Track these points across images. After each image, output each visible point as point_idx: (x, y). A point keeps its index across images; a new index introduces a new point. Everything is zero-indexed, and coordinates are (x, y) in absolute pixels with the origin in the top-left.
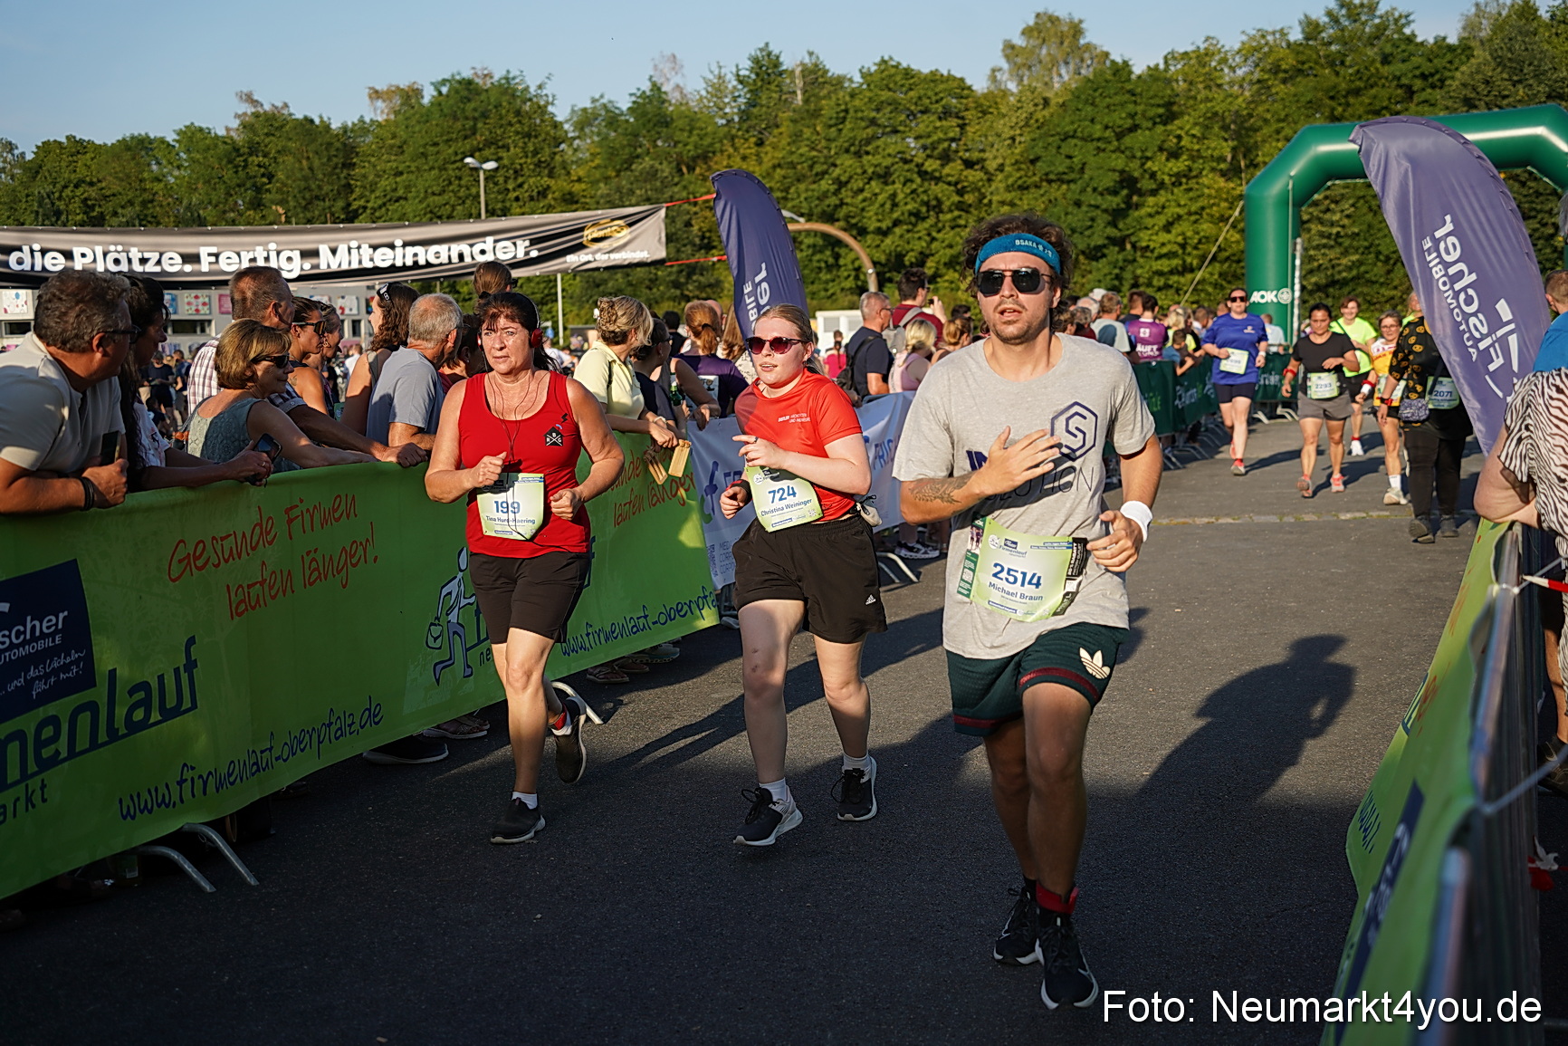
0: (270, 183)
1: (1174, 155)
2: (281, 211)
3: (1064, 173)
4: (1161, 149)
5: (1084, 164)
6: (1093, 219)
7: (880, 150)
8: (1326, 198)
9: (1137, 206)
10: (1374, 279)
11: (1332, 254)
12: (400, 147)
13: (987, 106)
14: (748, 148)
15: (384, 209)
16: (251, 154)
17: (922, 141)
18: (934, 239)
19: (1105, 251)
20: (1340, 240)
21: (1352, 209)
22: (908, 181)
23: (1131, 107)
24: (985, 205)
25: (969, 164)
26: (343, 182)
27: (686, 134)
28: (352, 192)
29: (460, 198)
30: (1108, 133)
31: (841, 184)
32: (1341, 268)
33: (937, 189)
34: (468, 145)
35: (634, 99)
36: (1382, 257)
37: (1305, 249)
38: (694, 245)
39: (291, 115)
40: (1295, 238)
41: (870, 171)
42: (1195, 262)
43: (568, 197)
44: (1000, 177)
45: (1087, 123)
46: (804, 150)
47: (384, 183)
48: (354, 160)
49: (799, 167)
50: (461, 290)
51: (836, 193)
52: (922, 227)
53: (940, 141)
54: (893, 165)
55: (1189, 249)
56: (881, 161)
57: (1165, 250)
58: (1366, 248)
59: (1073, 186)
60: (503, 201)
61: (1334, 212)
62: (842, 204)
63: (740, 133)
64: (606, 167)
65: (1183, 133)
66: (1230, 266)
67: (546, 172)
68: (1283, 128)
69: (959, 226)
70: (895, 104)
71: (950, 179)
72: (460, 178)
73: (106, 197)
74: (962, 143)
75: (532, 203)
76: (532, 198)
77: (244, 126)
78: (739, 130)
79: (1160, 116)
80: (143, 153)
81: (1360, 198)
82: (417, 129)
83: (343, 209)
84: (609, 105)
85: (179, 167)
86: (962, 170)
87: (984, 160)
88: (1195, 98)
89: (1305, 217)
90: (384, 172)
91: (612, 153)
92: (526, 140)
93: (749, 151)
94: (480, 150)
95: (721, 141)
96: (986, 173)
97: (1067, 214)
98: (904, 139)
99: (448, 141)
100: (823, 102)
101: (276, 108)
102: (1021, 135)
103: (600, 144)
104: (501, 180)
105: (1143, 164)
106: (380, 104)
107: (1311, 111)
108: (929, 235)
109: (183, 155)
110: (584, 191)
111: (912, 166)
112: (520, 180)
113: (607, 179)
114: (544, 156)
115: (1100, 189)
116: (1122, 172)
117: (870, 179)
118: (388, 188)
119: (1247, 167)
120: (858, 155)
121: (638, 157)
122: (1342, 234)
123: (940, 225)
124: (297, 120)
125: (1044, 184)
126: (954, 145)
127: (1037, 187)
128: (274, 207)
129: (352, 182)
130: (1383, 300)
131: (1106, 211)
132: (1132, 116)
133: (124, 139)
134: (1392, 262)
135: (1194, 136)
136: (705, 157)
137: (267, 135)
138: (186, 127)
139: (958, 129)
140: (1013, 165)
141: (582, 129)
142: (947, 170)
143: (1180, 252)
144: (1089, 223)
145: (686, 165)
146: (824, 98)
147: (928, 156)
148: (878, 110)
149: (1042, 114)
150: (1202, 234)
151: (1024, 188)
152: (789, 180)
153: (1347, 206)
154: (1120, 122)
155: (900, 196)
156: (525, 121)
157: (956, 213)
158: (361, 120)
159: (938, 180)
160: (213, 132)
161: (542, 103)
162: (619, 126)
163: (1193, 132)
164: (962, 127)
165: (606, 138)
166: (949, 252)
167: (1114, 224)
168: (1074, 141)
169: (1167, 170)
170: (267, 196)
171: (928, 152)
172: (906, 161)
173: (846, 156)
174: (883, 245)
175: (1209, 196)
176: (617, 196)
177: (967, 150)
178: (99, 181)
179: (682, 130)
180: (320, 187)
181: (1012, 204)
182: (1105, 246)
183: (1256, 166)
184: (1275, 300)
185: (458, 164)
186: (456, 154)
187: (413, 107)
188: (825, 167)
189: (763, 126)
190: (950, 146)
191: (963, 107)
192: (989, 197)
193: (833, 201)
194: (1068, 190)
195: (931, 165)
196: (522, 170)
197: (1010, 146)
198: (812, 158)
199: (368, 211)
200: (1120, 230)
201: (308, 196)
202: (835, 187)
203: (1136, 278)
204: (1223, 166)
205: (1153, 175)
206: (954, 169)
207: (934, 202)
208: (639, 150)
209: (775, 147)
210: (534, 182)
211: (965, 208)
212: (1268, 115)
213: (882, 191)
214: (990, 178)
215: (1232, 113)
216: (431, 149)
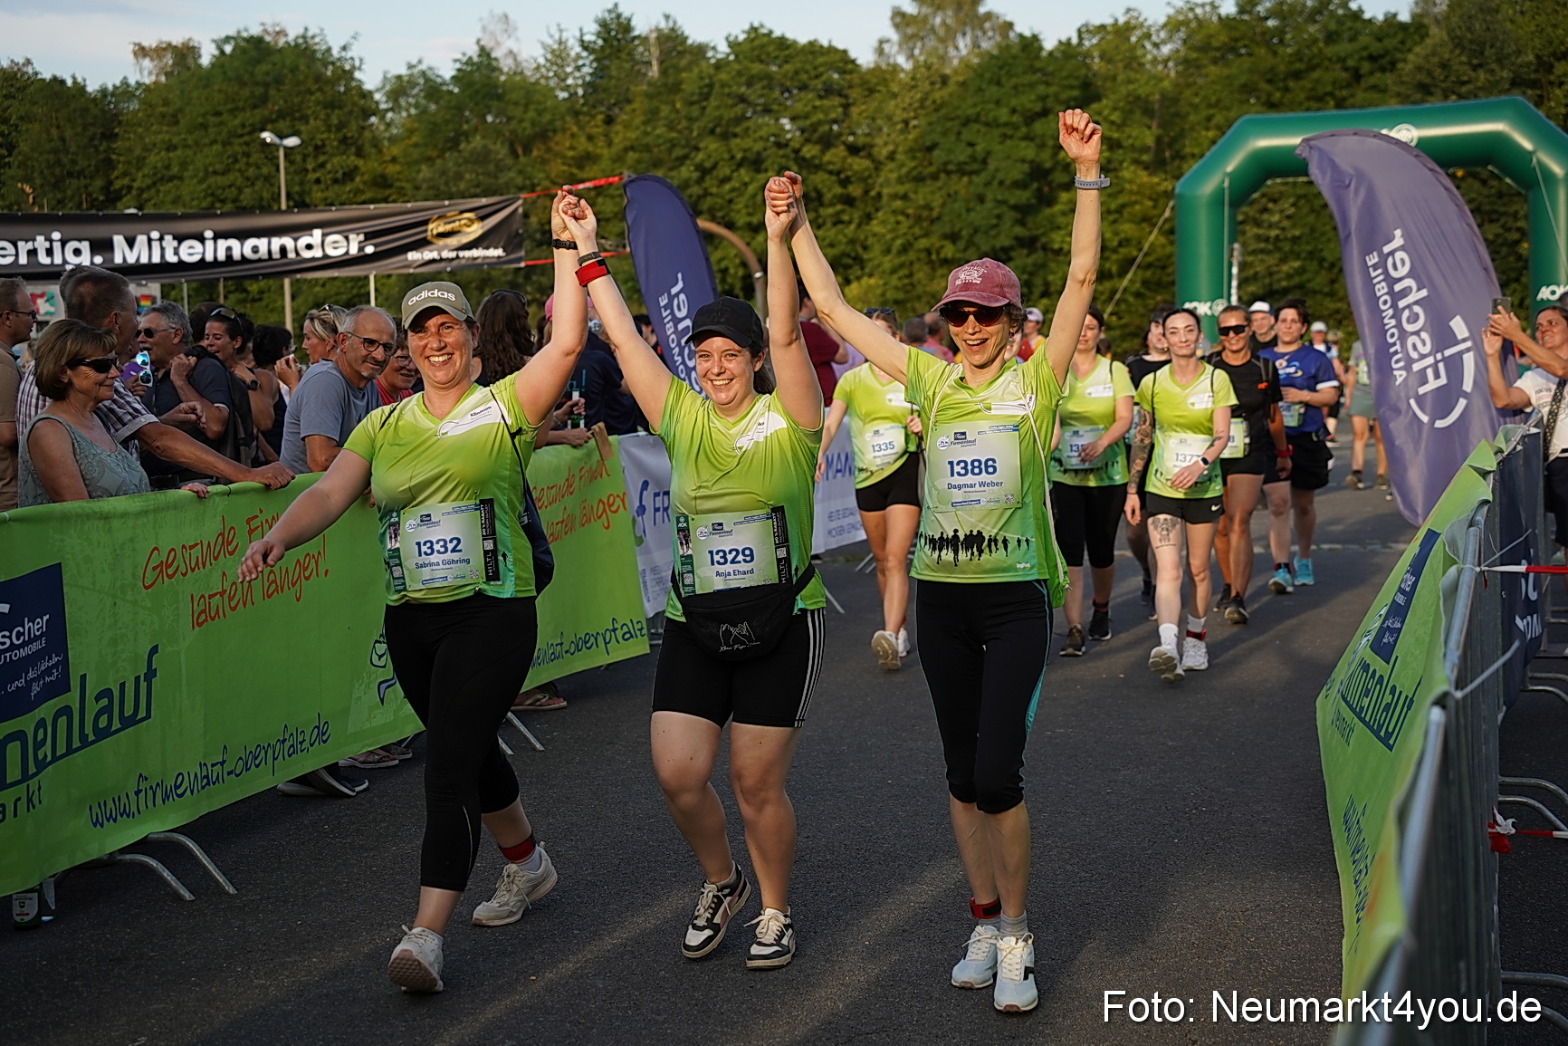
0: (10, 155)
2: (27, 188)
3: (966, 163)
5: (989, 153)
6: (999, 217)
7: (751, 132)
8: (1263, 195)
9: (1050, 202)
10: (1318, 288)
11: (1271, 260)
12: (175, 116)
13: (874, 83)
14: (595, 126)
15: (153, 191)
17: (801, 123)
19: (1013, 254)
20: (1280, 244)
21: (1292, 210)
23: (1041, 89)
24: (873, 198)
25: (854, 150)
26: (102, 157)
27: (521, 109)
28: (114, 168)
29: (248, 179)
30: (1015, 118)
31: (704, 172)
32: (1282, 275)
33: (819, 179)
34: (258, 115)
35: (458, 65)
36: (1326, 265)
37: (1244, 255)
38: (534, 240)
39: (36, 73)
40: (1232, 242)
41: (739, 156)
42: (1114, 269)
43: (379, 180)
44: (891, 165)
45: (991, 106)
48: (116, 130)
49: (656, 150)
50: (249, 288)
51: (700, 181)
53: (820, 123)
54: (765, 149)
56: (751, 144)
58: (1311, 253)
59: (976, 179)
60: (301, 184)
61: (1271, 212)
62: (706, 194)
63: (585, 109)
64: (425, 145)
66: (1154, 274)
67: (352, 150)
68: (1213, 116)
69: (842, 222)
70: (768, 81)
71: (831, 167)
72: (247, 155)
74: (845, 125)
75: (336, 187)
76: (336, 181)
78: (583, 105)
79: (1075, 99)
81: (1299, 197)
82: (195, 94)
83: (102, 189)
84: (429, 73)
86: (844, 159)
87: (872, 146)
88: (1114, 78)
89: (1240, 218)
90: (154, 145)
91: (434, 129)
92: (328, 111)
93: (596, 130)
94: (273, 121)
95: (563, 118)
96: (873, 161)
97: (968, 210)
98: (777, 120)
99: (232, 110)
100: (684, 75)
101: (17, 64)
102: (915, 118)
103: (419, 117)
104: (298, 158)
106: (147, 63)
107: (1245, 97)
110: (399, 173)
111: (788, 151)
112: (322, 159)
113: (429, 160)
114: (351, 131)
115: (1008, 182)
116: (1032, 162)
117: (740, 165)
118: (159, 165)
119: (1173, 158)
120: (725, 137)
121: (467, 135)
122: (1281, 235)
123: (820, 221)
124: (43, 81)
125: (943, 176)
126: (835, 127)
127: (935, 177)
128: (18, 184)
129: (114, 157)
130: (1326, 313)
131: (1015, 208)
132: (1043, 98)
134: (1335, 271)
135: (1113, 123)
136: (544, 135)
137: (6, 97)
139: (840, 110)
140: (906, 152)
141: (396, 101)
142: (827, 158)
144: (995, 222)
145: (520, 145)
146: (684, 70)
147: (808, 140)
148: (749, 85)
149: (938, 95)
150: (1123, 236)
151: (919, 179)
152: (643, 165)
153: (1286, 206)
154: (1029, 106)
156: (327, 87)
157: (839, 207)
158: (124, 82)
159: (818, 167)
161: (347, 67)
162: (441, 98)
163: (1115, 117)
164: (846, 107)
165: (424, 111)
167: (1022, 223)
168: (975, 127)
170: (8, 173)
171: (806, 135)
172: (779, 145)
173: (711, 138)
174: (754, 244)
175: (1131, 192)
176: (442, 181)
177: (853, 134)
179: (516, 104)
180: (73, 162)
181: (905, 197)
182: (1011, 248)
183: (1183, 158)
184: (1209, 313)
185: (246, 138)
186: (243, 126)
187: (188, 68)
188: (686, 151)
189: (612, 101)
190: (831, 129)
191: (844, 84)
192: (877, 189)
193: (695, 190)
194: (970, 182)
195: (809, 151)
196: (324, 145)
197: (902, 131)
198: (671, 140)
199: (134, 192)
200: (1029, 230)
201: (58, 172)
202: (695, 175)
203: (1047, 284)
204: (1145, 158)
206: (836, 155)
207: (813, 195)
208: (465, 127)
209: (627, 126)
210: (337, 162)
211: (849, 201)
212: (1197, 100)
213: (752, 181)
214: (878, 166)
215: (1157, 97)
216: (212, 119)
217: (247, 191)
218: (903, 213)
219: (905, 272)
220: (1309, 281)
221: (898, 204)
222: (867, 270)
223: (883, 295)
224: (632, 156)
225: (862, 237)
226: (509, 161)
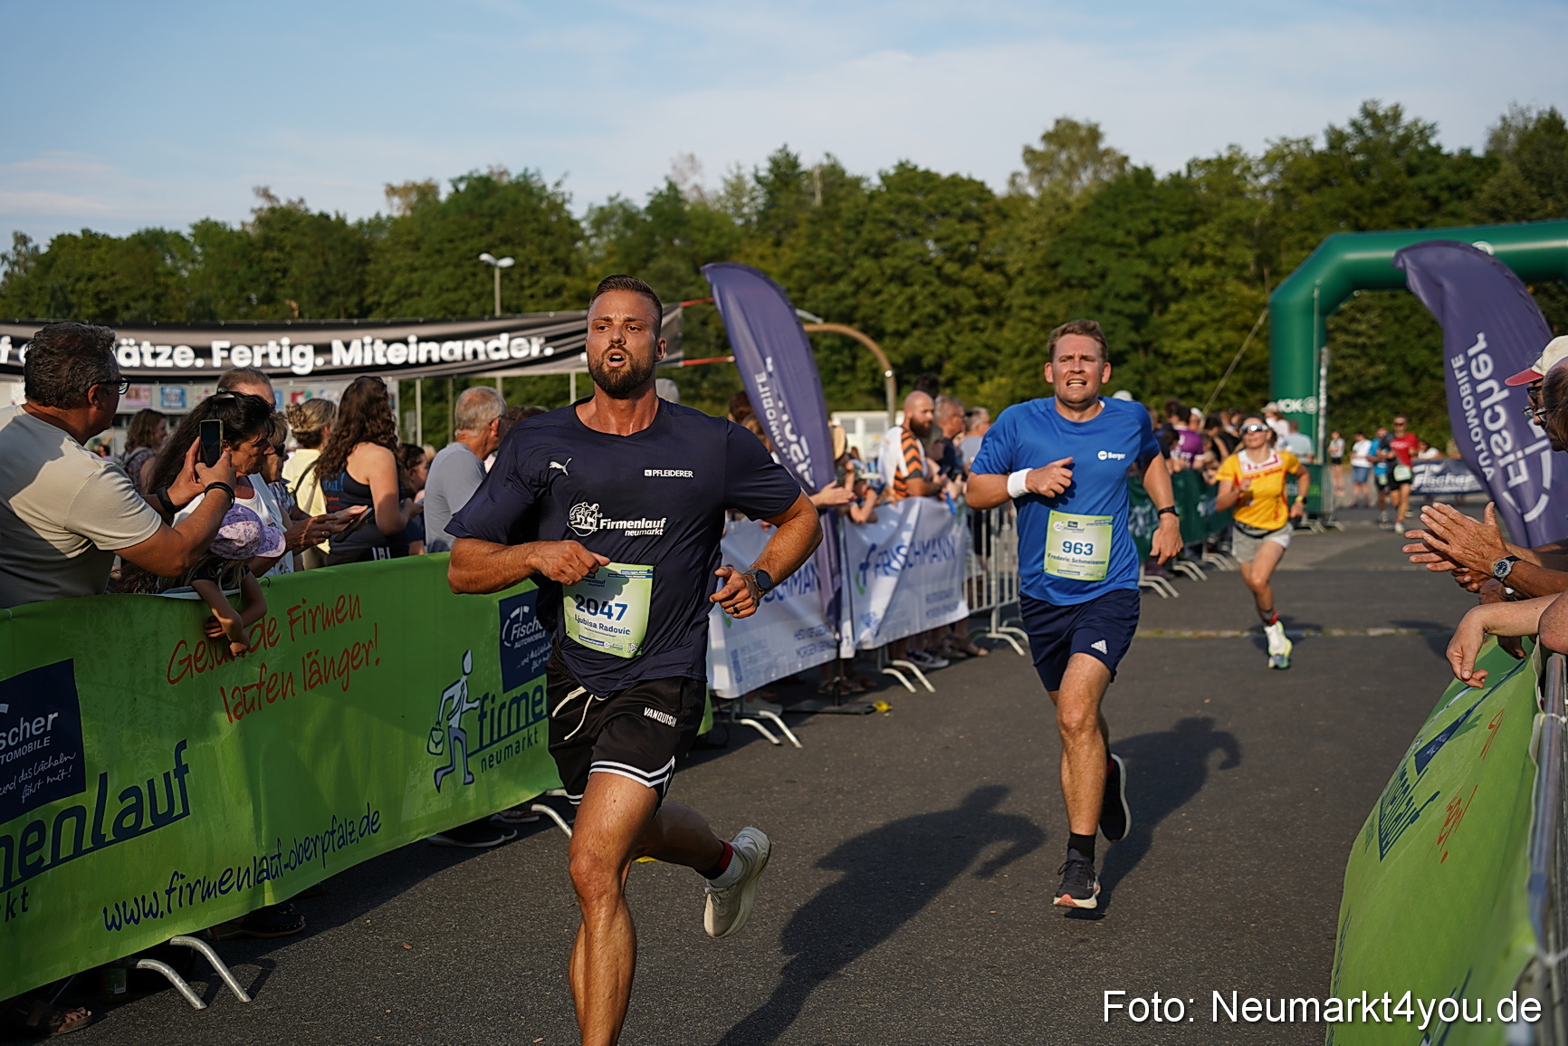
0: (284, 277)
1: (1198, 260)
2: (294, 305)
3: (1086, 278)
4: (1184, 255)
5: (1107, 269)
6: (1115, 325)
7: (899, 252)
8: (1352, 307)
9: (1162, 312)
11: (1359, 364)
12: (417, 243)
13: (1006, 210)
14: (764, 248)
15: (397, 307)
16: (265, 249)
17: (943, 244)
18: (952, 342)
20: (1367, 350)
21: (1380, 320)
22: (926, 284)
23: (1154, 215)
24: (1005, 308)
25: (989, 267)
26: (357, 277)
27: (703, 234)
28: (366, 288)
29: (474, 295)
30: (1130, 239)
31: (859, 286)
32: (1367, 378)
33: (960, 292)
34: (483, 241)
35: (650, 198)
36: (1408, 368)
37: (1332, 359)
38: (708, 344)
39: (307, 210)
40: (1321, 346)
41: (889, 271)
44: (1020, 280)
45: (1109, 229)
46: (822, 251)
47: (399, 279)
48: (371, 256)
49: (818, 268)
51: (855, 294)
52: (938, 330)
53: (959, 244)
54: (912, 266)
55: (1211, 357)
56: (899, 262)
57: (1187, 358)
58: (1394, 359)
59: (1095, 292)
60: (518, 298)
61: (1359, 321)
62: (860, 305)
63: (758, 233)
65: (1204, 240)
66: (1253, 375)
67: (561, 270)
68: (1306, 237)
69: (978, 330)
70: (914, 208)
71: (971, 282)
72: (474, 275)
73: (119, 291)
74: (981, 246)
75: (549, 302)
76: (547, 296)
77: (262, 221)
78: (757, 230)
79: (1181, 222)
80: (157, 247)
81: (1385, 309)
82: (434, 225)
83: (357, 304)
84: (626, 205)
85: (193, 261)
86: (981, 275)
87: (1004, 264)
88: (1218, 205)
89: (1331, 326)
90: (399, 268)
91: (629, 251)
92: (542, 237)
93: (766, 251)
94: (496, 247)
95: (738, 240)
96: (1006, 277)
98: (923, 241)
99: (463, 239)
100: (843, 205)
101: (293, 203)
102: (1042, 239)
103: (617, 242)
104: (517, 277)
105: (1165, 272)
106: (396, 200)
107: (1335, 220)
108: (948, 337)
109: (198, 249)
111: (930, 268)
112: (536, 277)
114: (561, 252)
115: (1124, 293)
116: (1145, 278)
117: (891, 279)
118: (403, 284)
119: (1271, 275)
120: (878, 256)
121: (656, 255)
122: (1368, 342)
123: (959, 328)
124: (312, 216)
125: (1066, 290)
126: (973, 249)
127: (1058, 290)
128: (288, 302)
129: (367, 278)
131: (1130, 317)
132: (1154, 222)
133: (139, 234)
134: (1417, 373)
135: (1217, 243)
136: (722, 256)
137: (283, 230)
138: (203, 222)
139: (978, 232)
140: (1034, 269)
141: (599, 228)
142: (966, 274)
143: (1203, 357)
144: (1110, 328)
146: (843, 199)
147: (949, 259)
148: (898, 212)
149: (1064, 219)
150: (1226, 341)
151: (1044, 293)
152: (806, 281)
153: (1372, 316)
154: (1142, 228)
155: (919, 298)
156: (542, 218)
157: (975, 316)
158: (378, 216)
159: (957, 283)
160: (228, 228)
161: (559, 200)
162: (636, 225)
163: (1220, 238)
164: (982, 231)
165: (622, 237)
166: (969, 355)
167: (1136, 329)
168: (1097, 246)
169: (1189, 277)
170: (280, 292)
171: (948, 255)
173: (865, 257)
174: (901, 349)
175: (1233, 304)
177: (988, 253)
178: (113, 274)
179: (699, 230)
180: (334, 283)
181: (1033, 308)
182: (1126, 352)
183: (1280, 275)
184: (1300, 409)
185: (474, 261)
186: (471, 250)
187: (429, 203)
188: (843, 268)
189: (781, 226)
190: (969, 249)
191: (981, 211)
192: (1009, 301)
193: (851, 302)
194: (1090, 295)
195: (950, 268)
196: (538, 267)
197: (1030, 251)
198: (831, 260)
199: (383, 307)
200: (1143, 336)
201: (322, 291)
202: (851, 289)
203: (1158, 384)
205: (1176, 282)
206: (973, 272)
207: (953, 305)
208: (656, 250)
209: (793, 248)
210: (550, 279)
211: (984, 311)
212: (1291, 225)
213: (901, 293)
214: (1010, 282)
215: (1257, 222)
216: (448, 246)
217: (474, 305)
218: (1029, 321)
219: (1031, 372)
220: (1393, 383)
221: (1026, 313)
222: (1000, 369)
223: (1012, 391)
224: (797, 273)
225: (994, 341)
226: (693, 279)
